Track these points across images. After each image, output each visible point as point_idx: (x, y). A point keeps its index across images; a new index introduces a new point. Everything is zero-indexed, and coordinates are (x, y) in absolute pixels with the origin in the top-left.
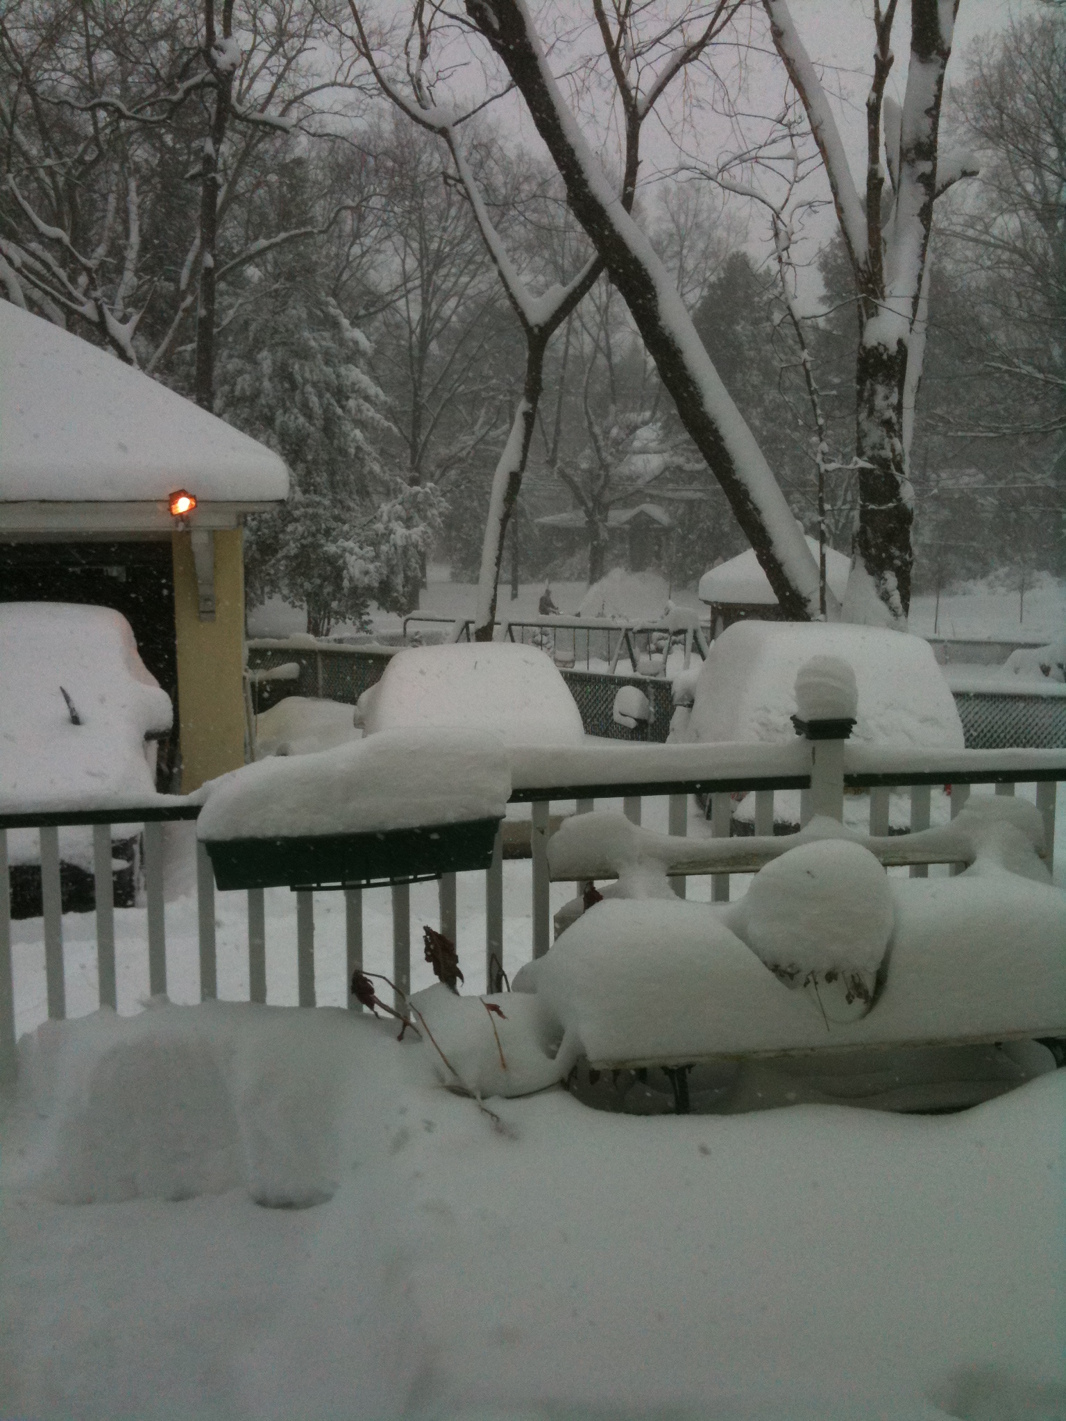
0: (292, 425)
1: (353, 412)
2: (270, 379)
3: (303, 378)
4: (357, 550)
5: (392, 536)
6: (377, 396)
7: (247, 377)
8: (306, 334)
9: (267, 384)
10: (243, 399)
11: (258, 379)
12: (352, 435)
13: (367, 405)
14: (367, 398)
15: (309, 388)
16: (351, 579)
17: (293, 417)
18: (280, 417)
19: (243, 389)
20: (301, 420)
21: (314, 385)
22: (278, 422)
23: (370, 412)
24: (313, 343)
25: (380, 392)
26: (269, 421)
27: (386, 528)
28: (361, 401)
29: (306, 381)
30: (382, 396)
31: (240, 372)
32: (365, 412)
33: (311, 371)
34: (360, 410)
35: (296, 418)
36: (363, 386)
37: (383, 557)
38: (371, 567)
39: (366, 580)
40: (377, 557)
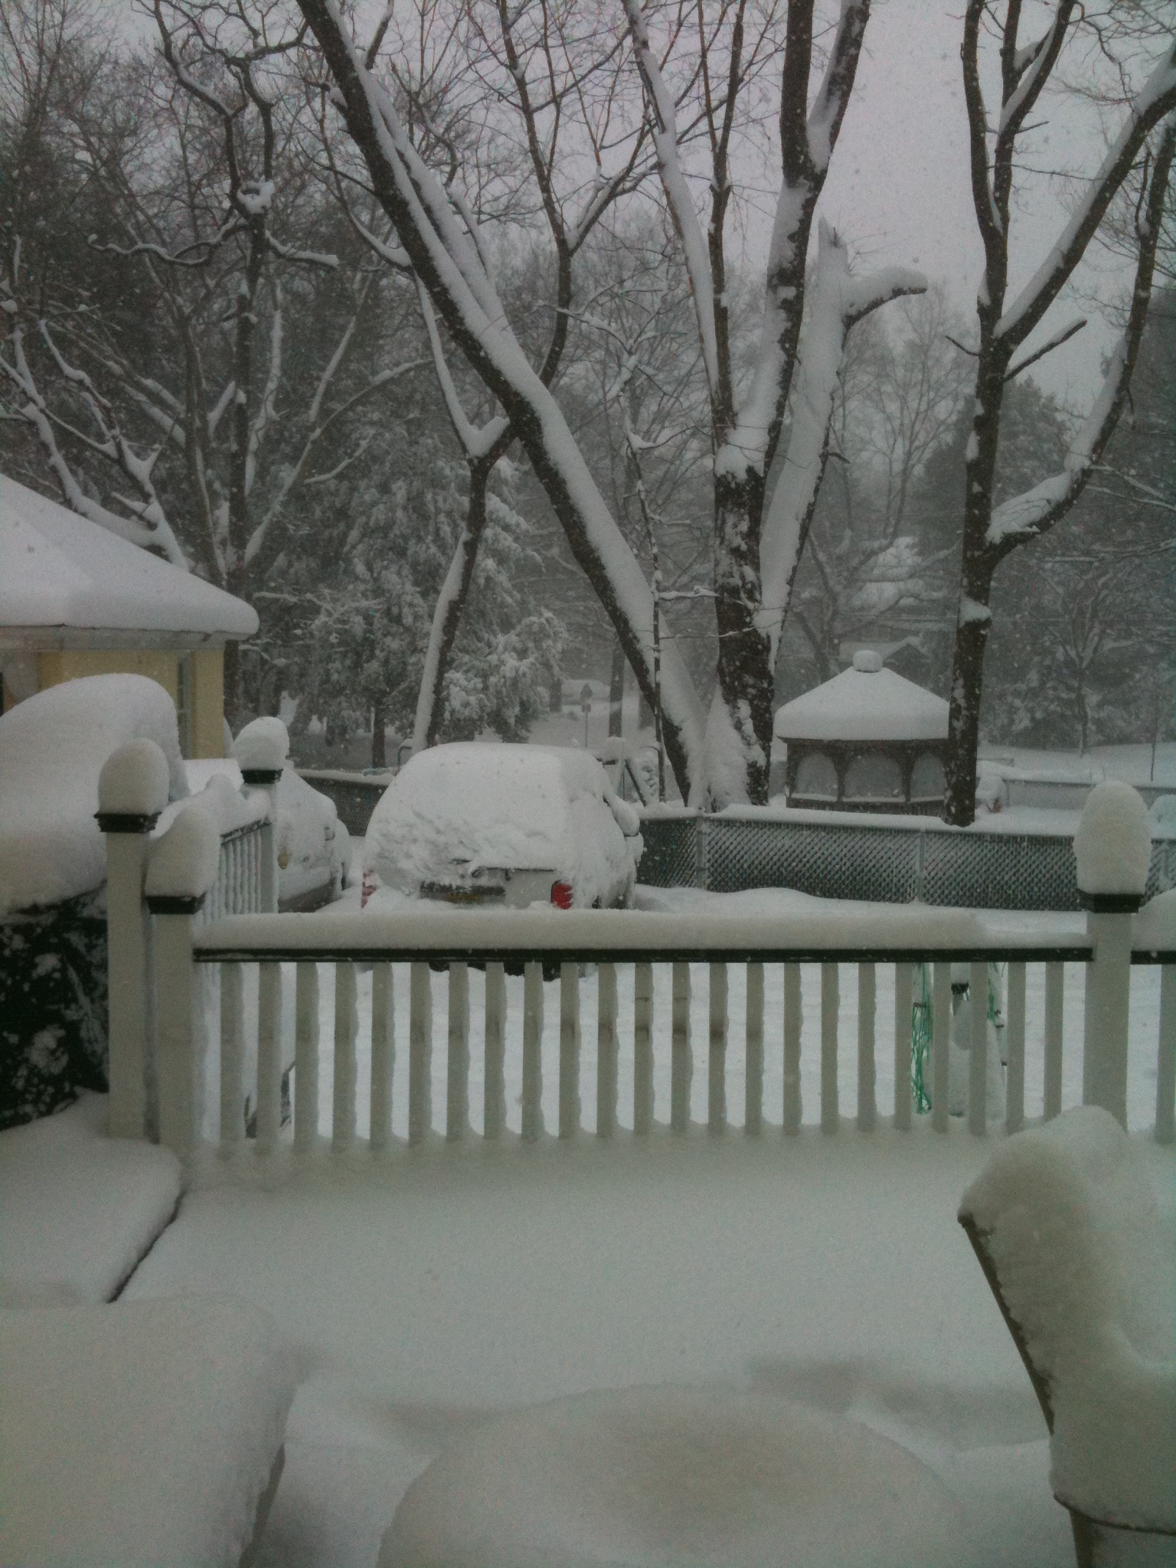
0: (423, 556)
1: (490, 541)
2: (405, 508)
3: (436, 508)
4: (464, 682)
5: (503, 668)
6: (518, 525)
7: (381, 507)
8: (441, 463)
9: (400, 514)
10: (377, 529)
11: (393, 510)
12: (483, 565)
13: (504, 534)
14: (506, 528)
15: (442, 518)
16: (453, 712)
17: (424, 548)
18: (412, 546)
19: (377, 519)
20: (433, 549)
21: (449, 514)
22: (409, 552)
23: (507, 541)
24: (447, 472)
25: (522, 520)
26: (402, 553)
27: (499, 659)
28: (499, 530)
29: (438, 511)
30: (524, 525)
31: (374, 504)
32: (502, 541)
33: (445, 501)
34: (496, 540)
35: (428, 548)
36: (501, 515)
37: (491, 690)
38: (472, 699)
39: (467, 712)
40: (485, 688)
